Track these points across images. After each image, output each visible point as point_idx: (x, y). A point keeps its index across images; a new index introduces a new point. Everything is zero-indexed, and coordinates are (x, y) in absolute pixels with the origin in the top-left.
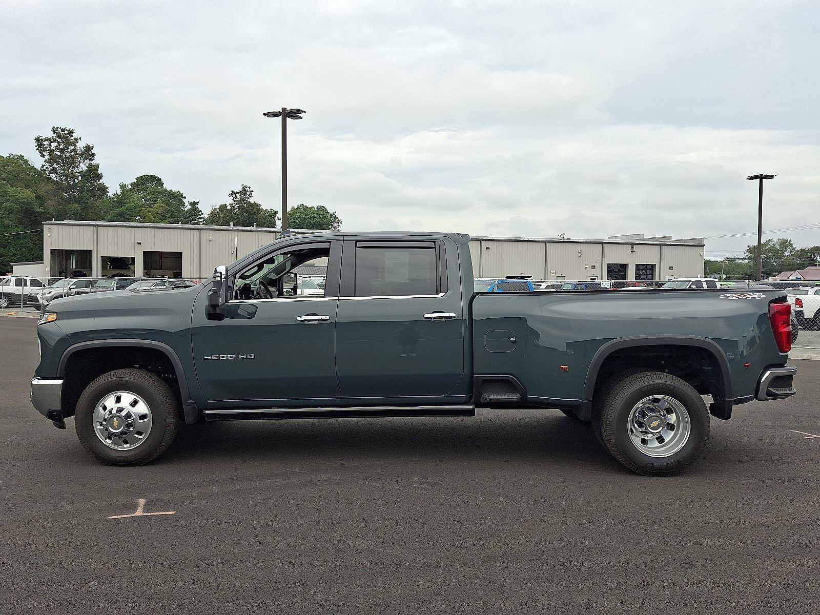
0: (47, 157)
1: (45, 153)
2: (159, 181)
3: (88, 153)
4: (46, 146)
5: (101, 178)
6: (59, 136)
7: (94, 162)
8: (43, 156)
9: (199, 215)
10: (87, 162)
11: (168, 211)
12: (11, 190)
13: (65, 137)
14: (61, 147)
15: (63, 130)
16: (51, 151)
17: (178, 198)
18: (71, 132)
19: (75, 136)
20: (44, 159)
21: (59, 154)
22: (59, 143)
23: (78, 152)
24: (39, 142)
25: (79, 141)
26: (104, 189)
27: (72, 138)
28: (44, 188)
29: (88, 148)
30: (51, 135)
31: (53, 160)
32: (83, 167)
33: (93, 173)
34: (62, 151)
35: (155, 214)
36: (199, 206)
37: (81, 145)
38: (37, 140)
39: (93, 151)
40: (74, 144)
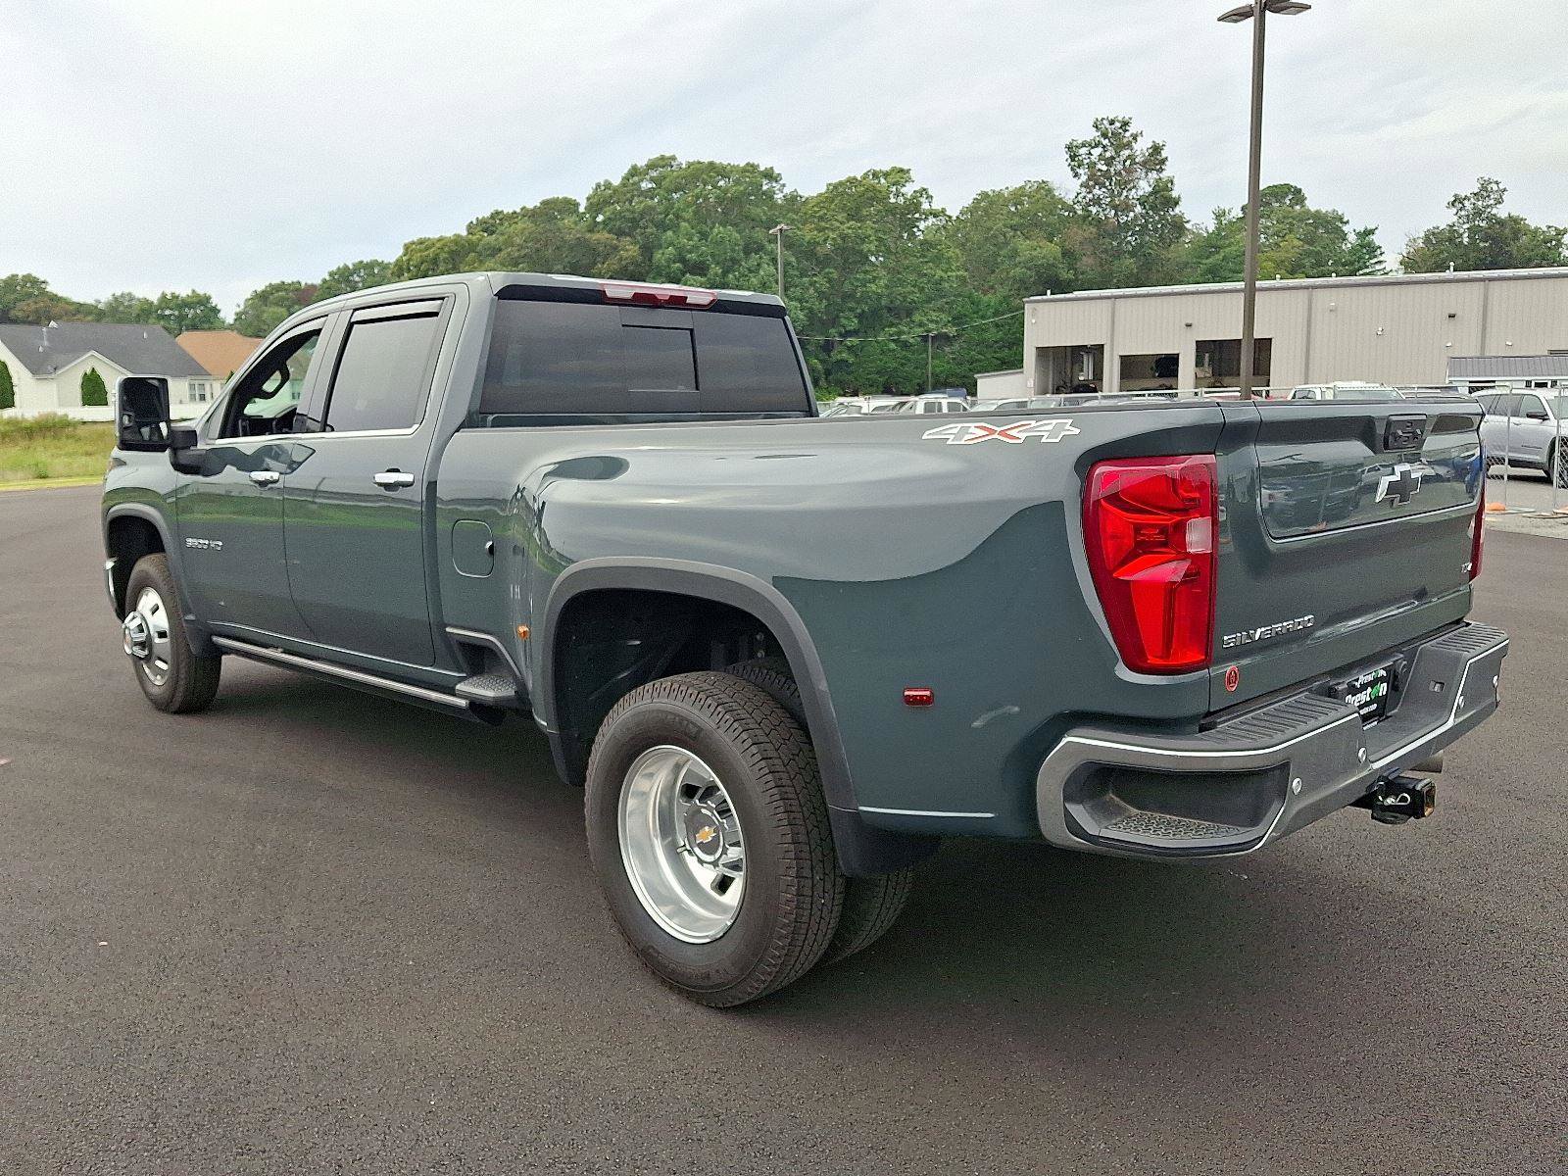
0: (1084, 178)
1: (1081, 171)
2: (1298, 195)
3: (1155, 158)
4: (1084, 156)
5: (1177, 203)
6: (1104, 135)
7: (1164, 175)
8: (1076, 175)
9: (1375, 256)
10: (1154, 175)
11: (1309, 254)
12: (1023, 245)
13: (1115, 134)
14: (1108, 155)
15: (1112, 123)
16: (1092, 166)
17: (1332, 224)
18: (1125, 124)
19: (1132, 129)
20: (1080, 181)
21: (1104, 168)
22: (1104, 147)
23: (1137, 160)
24: (1072, 150)
25: (1139, 139)
26: (1179, 226)
27: (1127, 134)
28: (1078, 235)
29: (1156, 149)
30: (1092, 134)
31: (1095, 180)
32: (1144, 187)
33: (1163, 198)
34: (1109, 162)
35: (1279, 264)
36: (1376, 239)
37: (1141, 147)
38: (1069, 148)
39: (1164, 154)
40: (1128, 145)
